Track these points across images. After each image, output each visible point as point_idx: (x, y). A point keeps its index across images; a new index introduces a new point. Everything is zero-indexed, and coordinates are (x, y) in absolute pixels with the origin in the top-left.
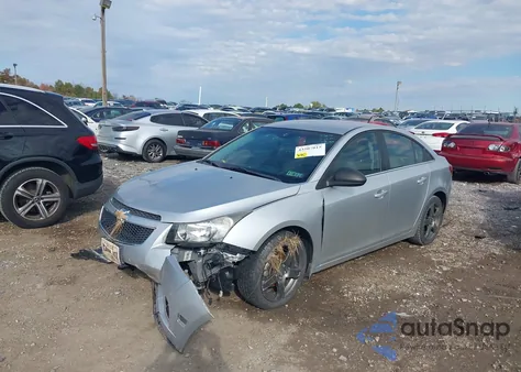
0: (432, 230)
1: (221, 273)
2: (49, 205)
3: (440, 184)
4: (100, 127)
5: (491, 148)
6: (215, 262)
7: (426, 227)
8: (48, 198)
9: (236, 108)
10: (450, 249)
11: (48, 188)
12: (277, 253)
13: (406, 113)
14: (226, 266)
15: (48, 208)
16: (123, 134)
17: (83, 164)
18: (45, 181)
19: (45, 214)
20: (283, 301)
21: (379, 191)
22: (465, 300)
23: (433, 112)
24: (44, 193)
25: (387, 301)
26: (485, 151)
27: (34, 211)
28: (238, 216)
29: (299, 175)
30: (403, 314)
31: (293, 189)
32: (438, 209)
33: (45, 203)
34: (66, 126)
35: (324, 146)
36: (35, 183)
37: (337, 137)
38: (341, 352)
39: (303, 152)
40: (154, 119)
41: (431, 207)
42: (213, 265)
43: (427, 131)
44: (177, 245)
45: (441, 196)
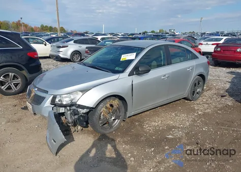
0: (197, 93)
1: (79, 119)
2: (16, 85)
3: (201, 70)
4: (51, 46)
5: (238, 50)
6: (75, 113)
7: (194, 92)
8: (15, 82)
9: (120, 34)
10: (206, 103)
11: (15, 77)
12: (106, 108)
13: (204, 33)
14: (80, 115)
15: (16, 86)
16: (61, 49)
17: (30, 65)
18: (13, 74)
19: (14, 89)
20: (112, 130)
21: (164, 76)
22: (204, 129)
23: (218, 33)
24: (13, 79)
25: (164, 129)
26: (235, 52)
27: (9, 88)
28: (84, 91)
29: (121, 69)
30: (170, 136)
31: (116, 76)
32: (200, 83)
33: (14, 84)
34: (22, 48)
35: (135, 54)
36: (8, 75)
37: (142, 49)
38: (133, 156)
39: (125, 57)
40: (75, 42)
41: (197, 82)
42: (75, 115)
43: (209, 43)
44: (55, 105)
45: (202, 76)
